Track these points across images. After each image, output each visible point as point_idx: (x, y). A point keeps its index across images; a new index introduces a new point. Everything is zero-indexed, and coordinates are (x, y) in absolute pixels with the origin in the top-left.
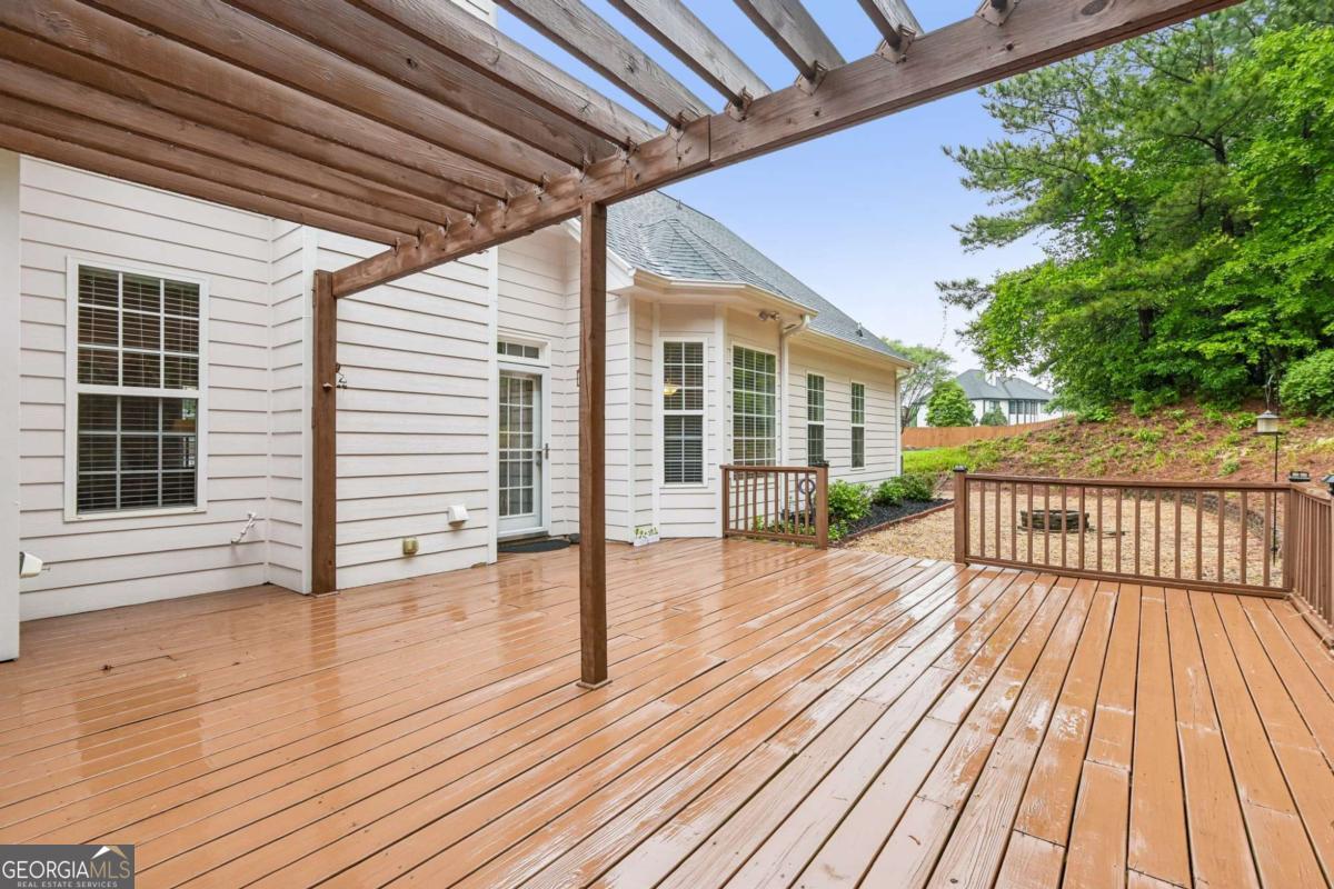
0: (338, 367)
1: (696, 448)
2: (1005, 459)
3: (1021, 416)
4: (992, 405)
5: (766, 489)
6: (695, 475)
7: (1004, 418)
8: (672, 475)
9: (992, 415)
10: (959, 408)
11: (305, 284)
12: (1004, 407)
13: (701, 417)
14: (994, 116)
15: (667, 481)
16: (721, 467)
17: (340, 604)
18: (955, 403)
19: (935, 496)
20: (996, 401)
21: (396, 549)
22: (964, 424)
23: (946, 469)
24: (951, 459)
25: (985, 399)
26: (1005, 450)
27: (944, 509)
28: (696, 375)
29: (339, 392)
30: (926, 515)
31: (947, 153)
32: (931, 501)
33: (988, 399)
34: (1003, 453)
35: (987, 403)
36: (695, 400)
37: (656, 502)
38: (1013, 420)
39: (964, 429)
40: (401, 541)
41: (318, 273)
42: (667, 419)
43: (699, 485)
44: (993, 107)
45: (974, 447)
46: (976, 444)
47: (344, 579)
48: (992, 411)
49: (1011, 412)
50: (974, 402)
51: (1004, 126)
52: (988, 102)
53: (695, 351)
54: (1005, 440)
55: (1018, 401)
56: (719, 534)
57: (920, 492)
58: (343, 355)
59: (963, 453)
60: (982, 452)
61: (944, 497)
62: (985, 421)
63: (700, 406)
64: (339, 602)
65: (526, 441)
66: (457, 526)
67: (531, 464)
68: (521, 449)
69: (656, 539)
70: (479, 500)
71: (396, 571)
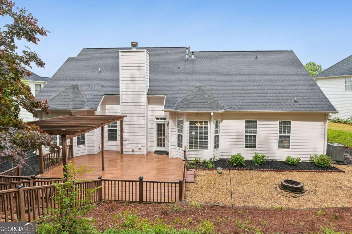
1: (182, 141)
13: (182, 135)
15: (178, 146)
28: (182, 127)
36: (182, 132)
37: (176, 150)
40: (132, 149)
42: (178, 135)
43: (182, 148)
47: (124, 153)
53: (182, 122)
64: (123, 155)
65: (164, 134)
66: (140, 149)
67: (165, 138)
68: (163, 136)
69: (175, 157)
70: (143, 145)
71: (131, 153)
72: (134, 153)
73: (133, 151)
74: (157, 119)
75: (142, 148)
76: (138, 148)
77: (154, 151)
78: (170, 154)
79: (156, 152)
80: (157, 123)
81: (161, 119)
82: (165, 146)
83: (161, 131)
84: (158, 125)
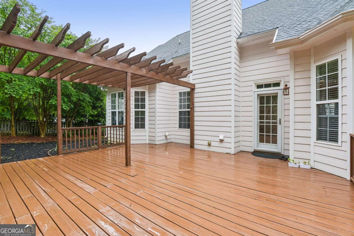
0: (194, 103)
1: (335, 122)
13: (338, 104)
15: (319, 139)
16: (350, 135)
17: (195, 152)
21: (206, 143)
40: (208, 141)
42: (318, 106)
47: (196, 147)
64: (195, 151)
65: (275, 118)
66: (222, 141)
67: (276, 126)
68: (271, 121)
69: (308, 167)
70: (228, 135)
71: (206, 148)
72: (211, 149)
73: (209, 145)
74: (259, 86)
75: (226, 140)
76: (217, 139)
77: (253, 151)
78: (291, 158)
79: (257, 153)
80: (258, 95)
81: (268, 86)
82: (276, 143)
83: (268, 112)
84: (261, 98)
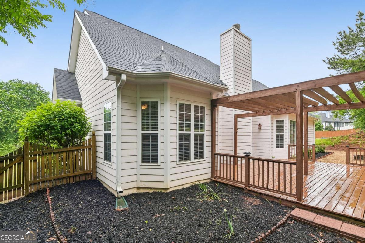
0: (238, 129)
1: (282, 141)
2: (342, 142)
3: (338, 127)
4: (329, 124)
5: (294, 149)
6: (282, 146)
7: (333, 128)
8: (277, 146)
9: (328, 127)
10: (319, 125)
11: (233, 116)
12: (333, 124)
13: (283, 135)
14: (338, 51)
15: (276, 147)
16: (288, 145)
18: (318, 124)
19: (325, 151)
20: (330, 123)
22: (321, 130)
23: (325, 144)
24: (326, 142)
25: (326, 122)
26: (342, 139)
27: (330, 155)
28: (282, 126)
29: (238, 133)
30: (326, 156)
31: (324, 61)
32: (324, 153)
33: (327, 122)
34: (342, 140)
35: (327, 123)
36: (282, 131)
37: (274, 151)
38: (336, 128)
39: (321, 132)
41: (235, 115)
42: (276, 135)
43: (283, 148)
44: (338, 48)
45: (333, 139)
46: (333, 138)
48: (328, 126)
49: (335, 126)
50: (322, 123)
51: (342, 54)
52: (336, 47)
53: (282, 121)
54: (342, 137)
55: (338, 123)
56: (288, 158)
57: (322, 150)
58: (238, 127)
59: (329, 140)
60: (335, 140)
61: (328, 152)
62: (326, 129)
63: (283, 133)
